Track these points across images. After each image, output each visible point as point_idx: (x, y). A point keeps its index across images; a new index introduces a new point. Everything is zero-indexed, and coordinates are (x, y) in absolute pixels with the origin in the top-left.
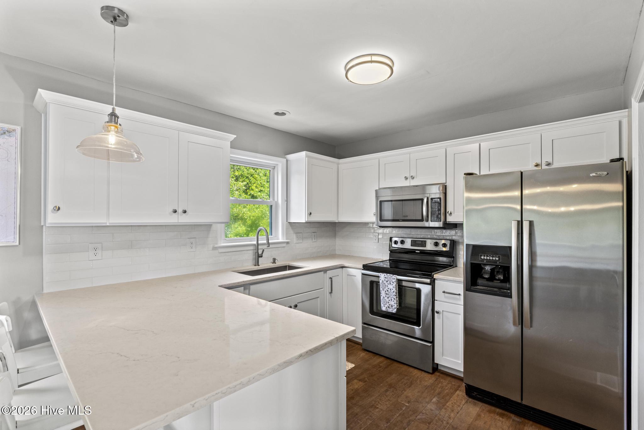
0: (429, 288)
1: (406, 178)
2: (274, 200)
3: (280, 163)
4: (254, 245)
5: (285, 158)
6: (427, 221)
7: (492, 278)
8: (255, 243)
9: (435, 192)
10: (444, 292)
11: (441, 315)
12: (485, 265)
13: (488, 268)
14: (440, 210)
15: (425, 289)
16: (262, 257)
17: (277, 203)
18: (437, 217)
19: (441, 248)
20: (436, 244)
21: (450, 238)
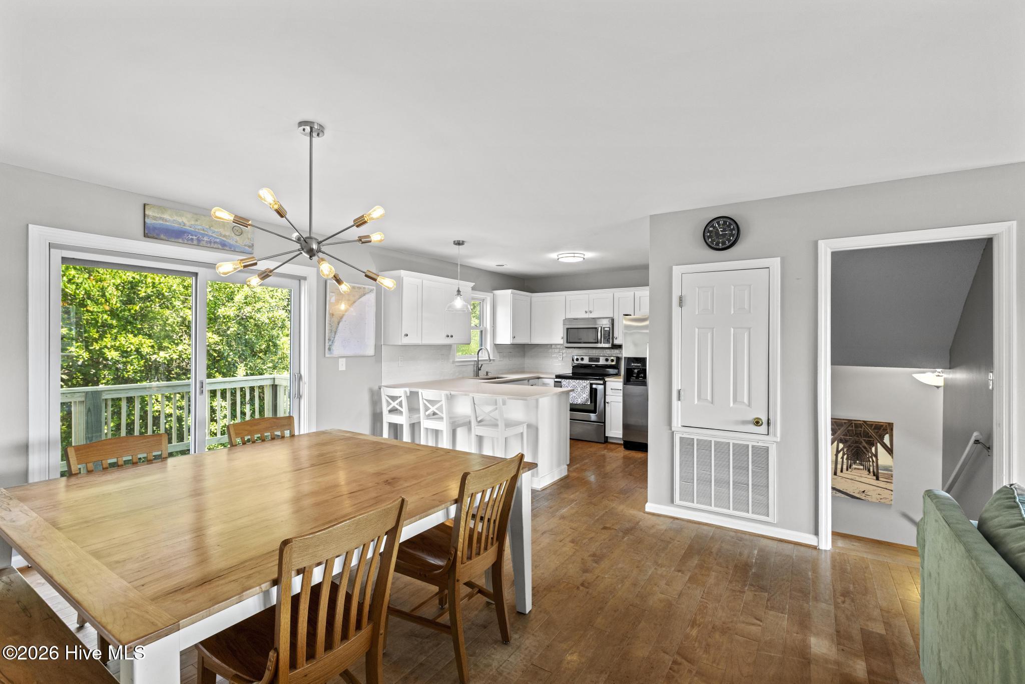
0: (602, 387)
1: (586, 312)
2: (483, 326)
3: (488, 297)
4: (475, 361)
5: (492, 293)
6: (601, 343)
7: (637, 377)
8: (476, 359)
9: (606, 323)
10: (612, 389)
11: (610, 405)
12: (635, 369)
13: (636, 371)
14: (609, 336)
15: (600, 388)
16: (480, 370)
17: (486, 329)
18: (608, 340)
19: (609, 363)
20: (607, 360)
21: (617, 355)
